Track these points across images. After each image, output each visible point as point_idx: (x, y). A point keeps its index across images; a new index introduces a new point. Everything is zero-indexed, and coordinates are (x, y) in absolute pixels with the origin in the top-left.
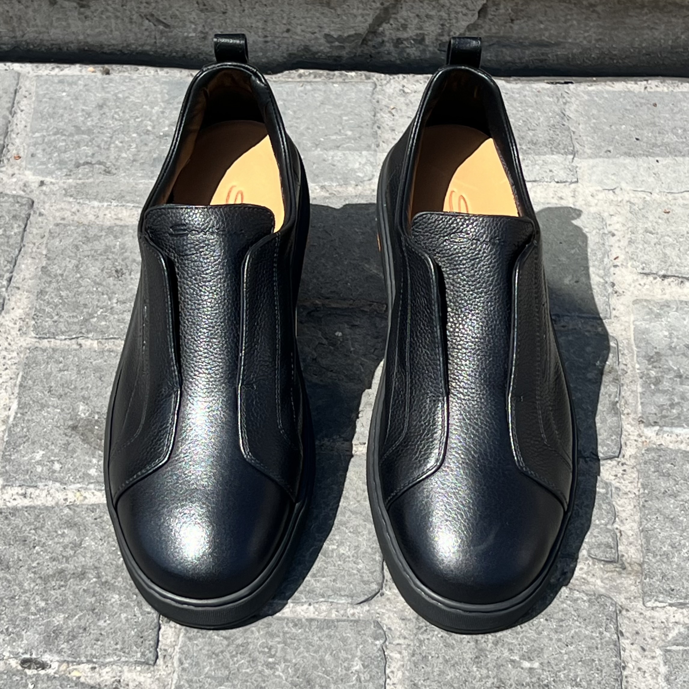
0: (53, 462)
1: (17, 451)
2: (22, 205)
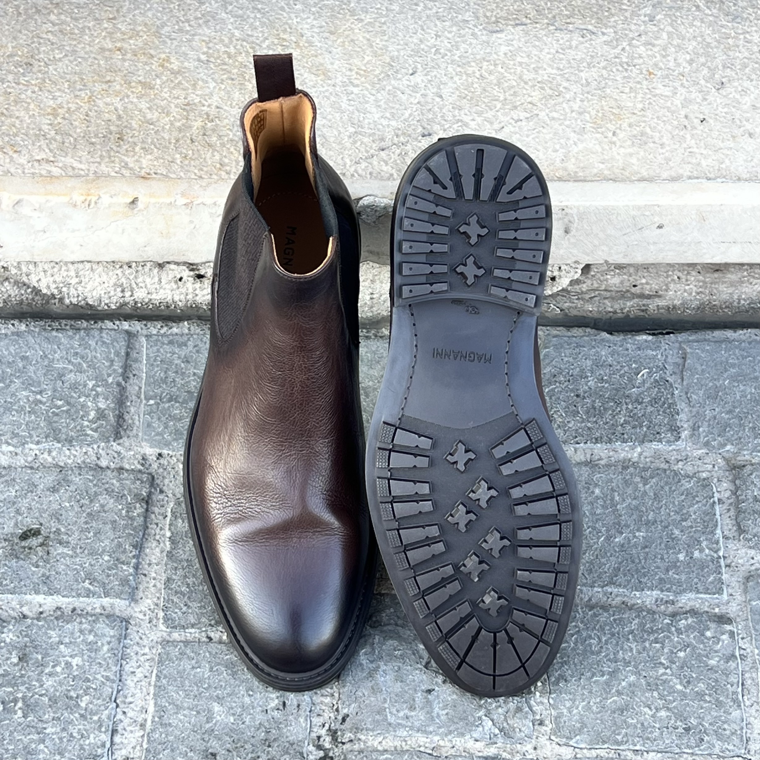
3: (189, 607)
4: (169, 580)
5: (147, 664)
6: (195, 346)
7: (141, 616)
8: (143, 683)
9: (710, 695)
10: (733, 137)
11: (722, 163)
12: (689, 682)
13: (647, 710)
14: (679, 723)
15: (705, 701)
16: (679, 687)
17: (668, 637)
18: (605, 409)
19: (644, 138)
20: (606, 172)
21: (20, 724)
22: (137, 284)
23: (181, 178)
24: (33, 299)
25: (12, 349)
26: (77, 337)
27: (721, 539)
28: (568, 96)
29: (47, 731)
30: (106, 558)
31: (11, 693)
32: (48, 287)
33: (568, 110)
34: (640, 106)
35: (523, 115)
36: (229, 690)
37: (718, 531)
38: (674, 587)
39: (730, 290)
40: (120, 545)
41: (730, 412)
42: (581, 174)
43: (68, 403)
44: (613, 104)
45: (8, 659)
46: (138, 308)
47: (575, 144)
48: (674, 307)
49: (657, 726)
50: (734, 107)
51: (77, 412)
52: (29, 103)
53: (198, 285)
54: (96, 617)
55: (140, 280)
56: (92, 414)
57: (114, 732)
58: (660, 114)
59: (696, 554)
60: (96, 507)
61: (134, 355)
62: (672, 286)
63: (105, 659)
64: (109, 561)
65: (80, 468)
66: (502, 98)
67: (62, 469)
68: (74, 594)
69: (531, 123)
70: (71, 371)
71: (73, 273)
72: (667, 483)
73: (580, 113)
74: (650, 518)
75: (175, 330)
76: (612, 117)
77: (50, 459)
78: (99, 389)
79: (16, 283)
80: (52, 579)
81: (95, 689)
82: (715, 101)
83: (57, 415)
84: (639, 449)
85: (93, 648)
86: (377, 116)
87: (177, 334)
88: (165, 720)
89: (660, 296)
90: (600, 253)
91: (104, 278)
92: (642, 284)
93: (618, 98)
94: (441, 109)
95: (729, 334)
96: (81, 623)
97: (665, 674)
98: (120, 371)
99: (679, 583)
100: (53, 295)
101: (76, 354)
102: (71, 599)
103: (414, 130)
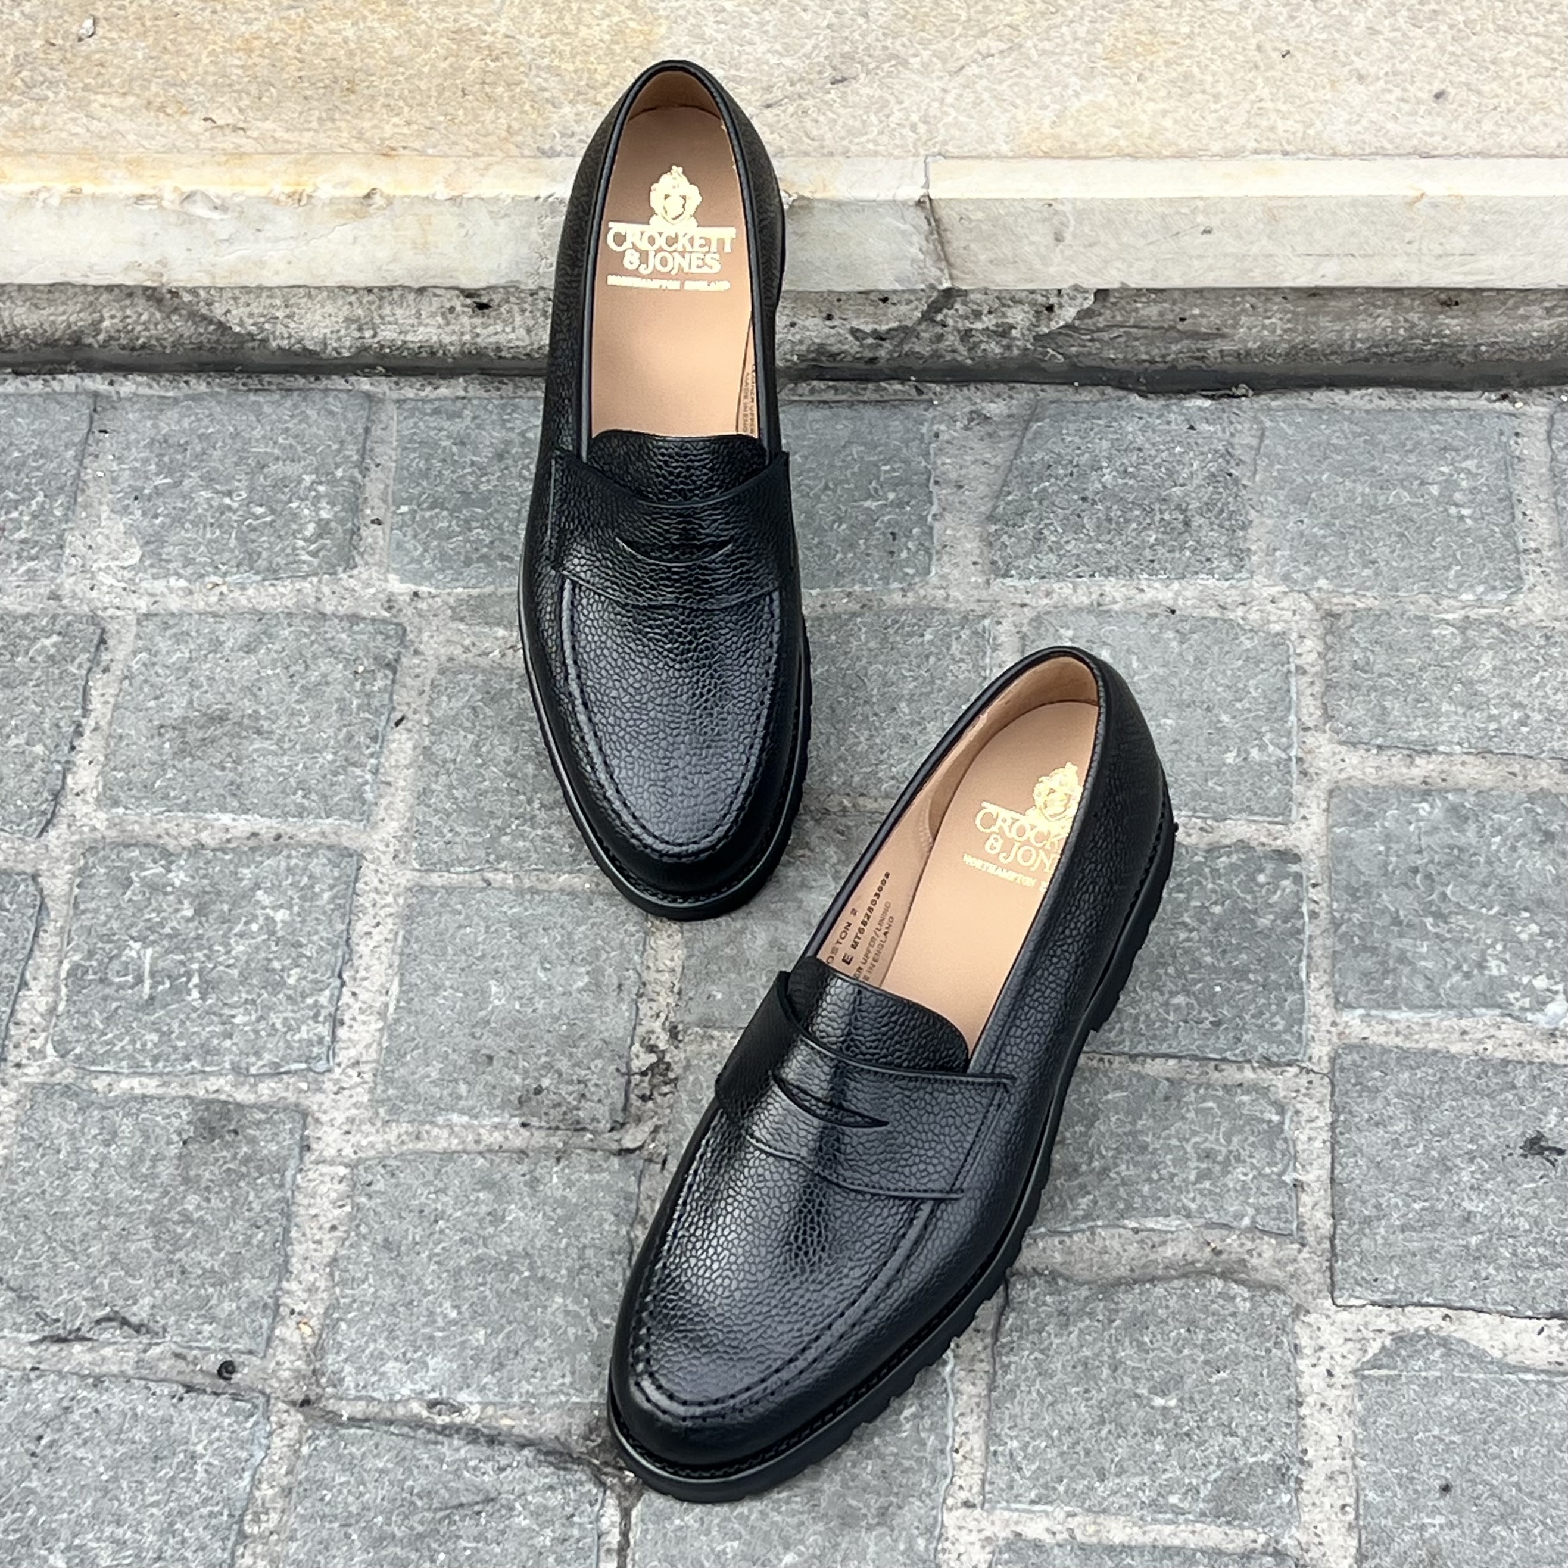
0: (456, 1081)
1: (403, 1065)
2: (388, 637)
3: (457, 834)
4: (426, 792)
5: (390, 920)
6: (475, 418)
7: (382, 848)
8: (384, 950)
9: (1255, 972)
10: (1333, 83)
11: (1309, 126)
12: (1224, 952)
13: (1156, 994)
14: (1205, 1014)
15: (1250, 982)
16: (1208, 959)
17: (1199, 883)
18: (1127, 521)
19: (1187, 86)
20: (1122, 143)
21: (195, 1010)
22: (381, 317)
23: (446, 156)
24: (218, 342)
25: (186, 423)
26: (289, 403)
27: (1295, 730)
28: (1070, 14)
29: (236, 1021)
30: (330, 757)
31: (182, 963)
32: (241, 324)
33: (1068, 38)
34: (1185, 30)
35: (996, 46)
36: (513, 961)
37: (1292, 718)
38: (1214, 806)
39: (1337, 327)
40: (350, 738)
41: (1327, 525)
42: (1081, 146)
43: (273, 511)
44: (1143, 25)
45: (177, 911)
46: (385, 355)
47: (1077, 94)
48: (1248, 353)
49: (1171, 1018)
50: (1338, 30)
51: (286, 525)
52: (208, 31)
53: (477, 321)
54: (312, 851)
55: (387, 311)
56: (310, 529)
57: (336, 1022)
58: (1218, 44)
59: (1255, 753)
60: (314, 676)
61: (377, 431)
62: (1243, 319)
63: (324, 913)
64: (334, 761)
65: (290, 615)
66: (963, 18)
67: (261, 616)
68: (278, 812)
69: (1008, 60)
70: (277, 459)
71: (278, 302)
72: (1216, 641)
73: (1088, 43)
74: (1185, 696)
75: (443, 391)
76: (1139, 49)
77: (244, 601)
78: (321, 488)
79: (193, 316)
80: (245, 788)
81: (309, 959)
82: (1308, 20)
83: (255, 529)
84: (1176, 585)
85: (308, 894)
86: (762, 48)
87: (446, 399)
88: (416, 1005)
89: (1223, 336)
90: (1114, 272)
91: (329, 308)
92: (1194, 316)
93: (1150, 15)
94: (863, 36)
95: (1338, 396)
96: (289, 857)
97: (1189, 940)
98: (355, 458)
99: (1222, 799)
100: (249, 334)
101: (287, 430)
102: (274, 822)
103: (820, 73)
